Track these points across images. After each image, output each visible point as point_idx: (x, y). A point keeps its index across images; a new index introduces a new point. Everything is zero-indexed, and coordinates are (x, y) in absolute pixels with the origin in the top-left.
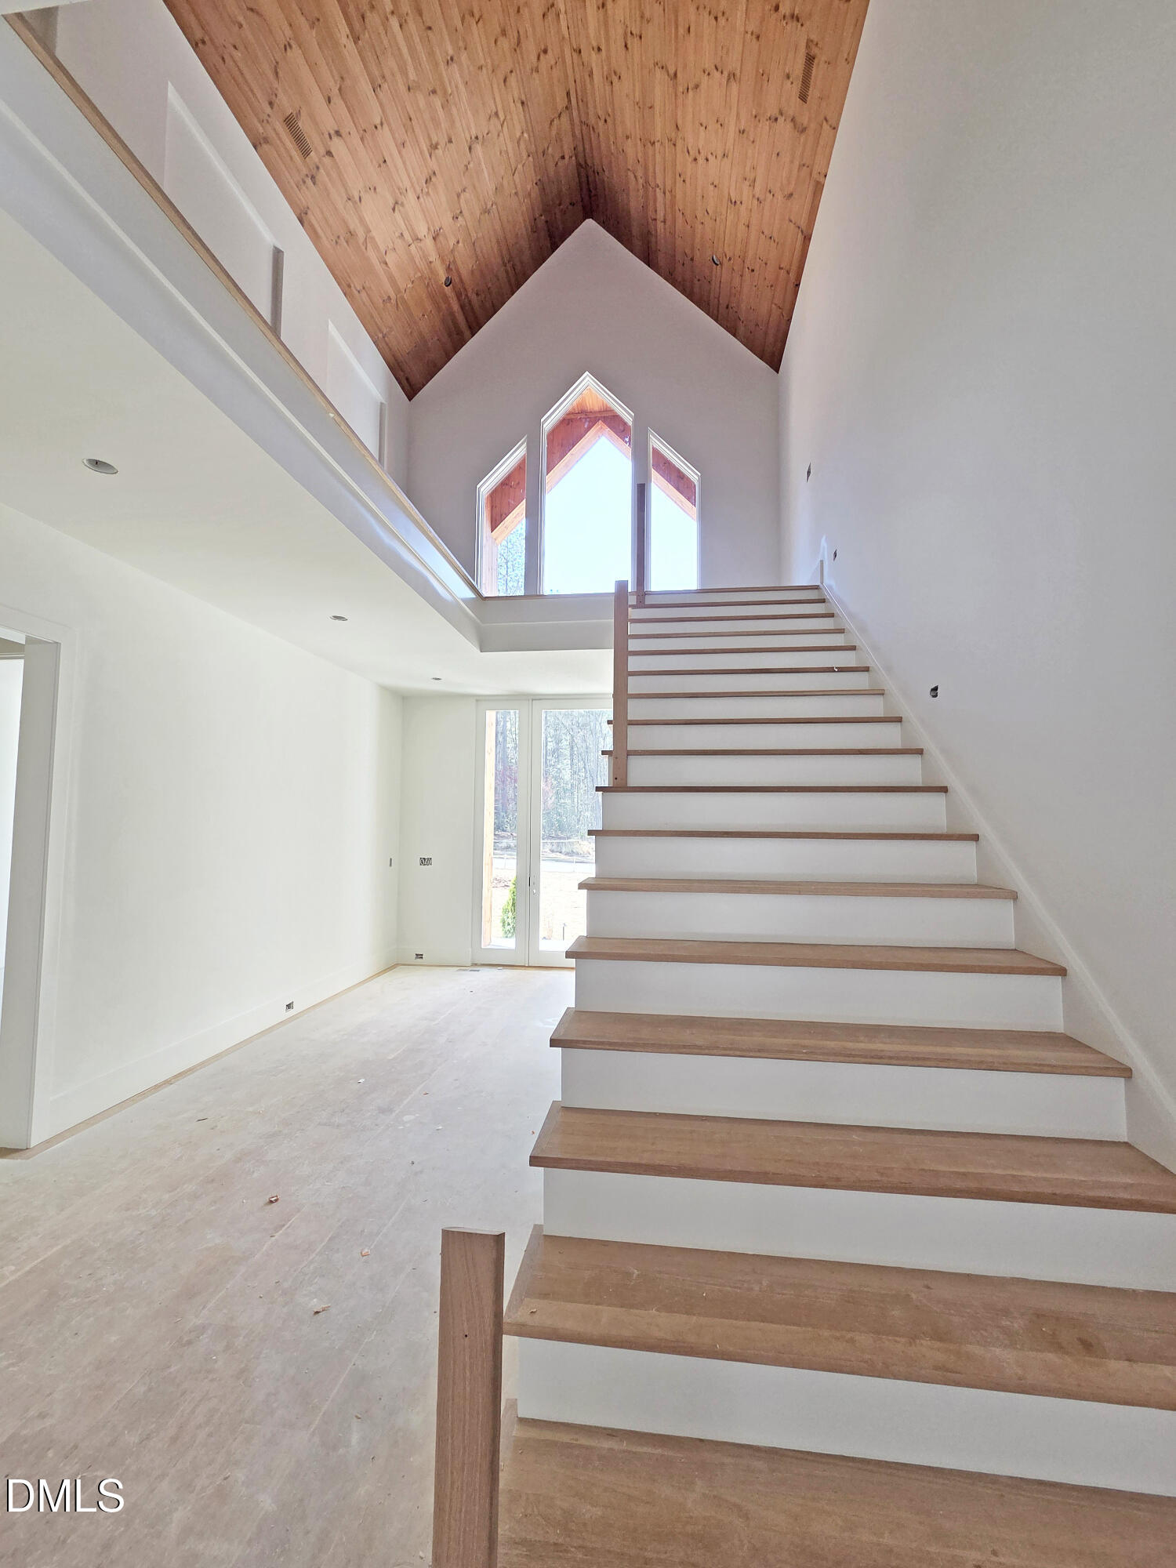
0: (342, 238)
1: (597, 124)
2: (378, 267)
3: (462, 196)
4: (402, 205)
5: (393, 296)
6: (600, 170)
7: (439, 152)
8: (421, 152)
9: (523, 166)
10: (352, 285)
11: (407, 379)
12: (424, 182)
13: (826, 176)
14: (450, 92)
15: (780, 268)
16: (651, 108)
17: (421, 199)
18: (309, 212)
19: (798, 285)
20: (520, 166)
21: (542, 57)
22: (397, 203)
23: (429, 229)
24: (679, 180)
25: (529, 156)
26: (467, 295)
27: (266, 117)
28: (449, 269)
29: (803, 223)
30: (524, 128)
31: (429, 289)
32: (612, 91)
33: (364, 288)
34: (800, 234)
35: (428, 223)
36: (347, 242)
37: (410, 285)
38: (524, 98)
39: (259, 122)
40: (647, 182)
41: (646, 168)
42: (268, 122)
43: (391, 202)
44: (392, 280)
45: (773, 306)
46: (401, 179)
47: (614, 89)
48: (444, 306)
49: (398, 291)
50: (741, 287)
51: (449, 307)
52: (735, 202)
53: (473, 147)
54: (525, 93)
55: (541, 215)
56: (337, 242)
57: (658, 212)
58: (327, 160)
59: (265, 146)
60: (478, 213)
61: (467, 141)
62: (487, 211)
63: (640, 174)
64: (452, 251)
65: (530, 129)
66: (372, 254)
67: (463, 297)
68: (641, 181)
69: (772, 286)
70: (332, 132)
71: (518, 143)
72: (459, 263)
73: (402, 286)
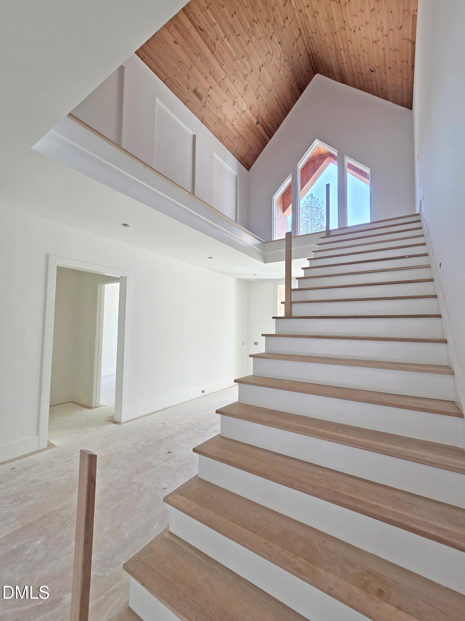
0: (216, 122)
1: (313, 36)
2: (231, 128)
3: (259, 90)
4: (236, 102)
5: (237, 135)
6: (317, 53)
7: (248, 77)
8: (241, 80)
9: (283, 66)
10: (222, 137)
11: (246, 163)
12: (243, 90)
13: (417, 11)
14: (249, 54)
15: (403, 62)
16: (332, 19)
17: (244, 97)
18: (205, 118)
19: (413, 67)
20: (282, 67)
21: (286, 21)
22: (234, 102)
23: (248, 106)
24: (350, 43)
25: (285, 61)
26: (266, 125)
27: (187, 93)
28: (257, 118)
29: (410, 37)
30: (282, 51)
31: (251, 128)
32: (316, 20)
33: (226, 136)
34: (409, 42)
35: (247, 104)
36: (218, 123)
37: (243, 129)
38: (280, 41)
39: (185, 96)
40: (336, 50)
41: (335, 44)
42: (188, 94)
43: (232, 103)
44: (236, 130)
45: (403, 80)
46: (235, 93)
47: (317, 19)
48: (257, 132)
49: (238, 133)
50: (386, 78)
51: (259, 132)
52: (376, 41)
53: (261, 69)
54: (280, 38)
55: (294, 82)
56: (215, 125)
57: (343, 60)
58: (208, 98)
59: (188, 103)
60: (267, 92)
61: (258, 68)
62: (270, 90)
63: (333, 47)
64: (258, 111)
65: (285, 52)
66: (228, 124)
67: (265, 126)
68: (334, 50)
69: (401, 71)
70: (209, 88)
71: (280, 59)
72: (261, 114)
73: (240, 131)
